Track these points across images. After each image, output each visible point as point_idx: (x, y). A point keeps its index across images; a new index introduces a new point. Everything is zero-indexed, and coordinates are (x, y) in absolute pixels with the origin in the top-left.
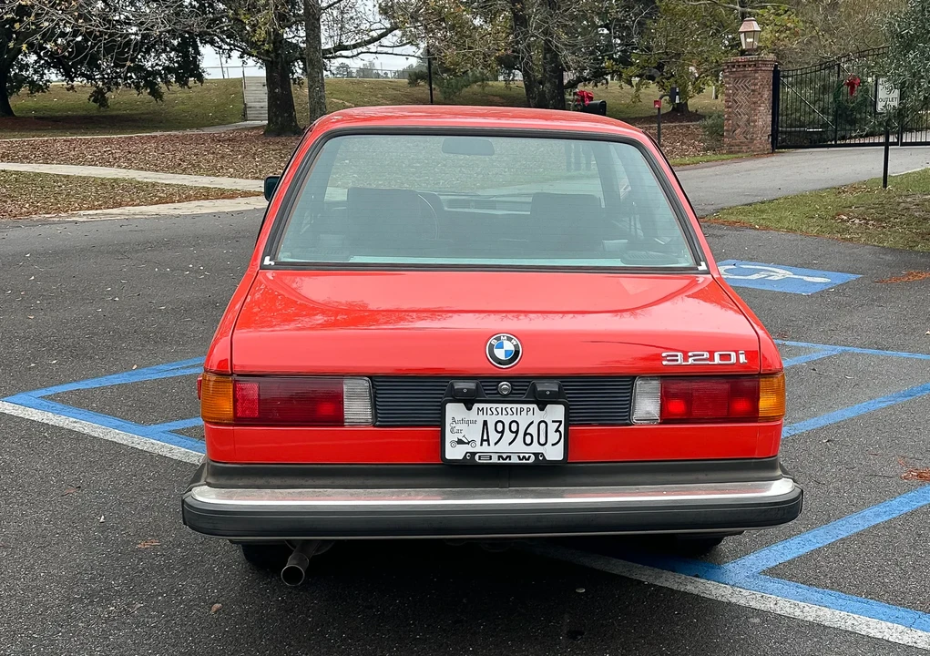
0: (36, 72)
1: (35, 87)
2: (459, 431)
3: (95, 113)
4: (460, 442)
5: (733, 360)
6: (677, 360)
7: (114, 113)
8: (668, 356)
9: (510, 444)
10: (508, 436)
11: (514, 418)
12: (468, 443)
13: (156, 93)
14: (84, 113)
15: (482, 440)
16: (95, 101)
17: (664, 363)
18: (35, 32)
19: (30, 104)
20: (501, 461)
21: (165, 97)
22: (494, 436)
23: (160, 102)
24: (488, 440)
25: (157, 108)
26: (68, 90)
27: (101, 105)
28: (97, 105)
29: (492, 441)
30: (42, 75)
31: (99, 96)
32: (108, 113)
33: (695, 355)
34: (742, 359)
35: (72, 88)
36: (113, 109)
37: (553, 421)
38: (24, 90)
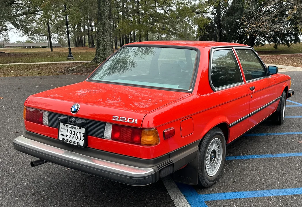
0: (263, 41)
1: (262, 45)
2: (62, 131)
3: (274, 50)
4: (62, 135)
5: (133, 122)
6: (116, 119)
7: (278, 50)
8: (115, 117)
9: (73, 138)
10: (72, 136)
11: (74, 130)
12: (64, 136)
13: (289, 45)
14: (272, 50)
15: (67, 135)
16: (274, 48)
17: (113, 119)
18: (251, 31)
19: (261, 48)
20: (70, 143)
21: (291, 47)
22: (69, 135)
23: (289, 48)
24: (68, 136)
25: (289, 49)
26: (269, 45)
27: (276, 48)
28: (275, 48)
29: (69, 136)
30: (264, 42)
31: (276, 47)
32: (277, 50)
33: (122, 118)
34: (136, 122)
35: (270, 44)
36: (278, 49)
37: (83, 133)
38: (260, 45)
